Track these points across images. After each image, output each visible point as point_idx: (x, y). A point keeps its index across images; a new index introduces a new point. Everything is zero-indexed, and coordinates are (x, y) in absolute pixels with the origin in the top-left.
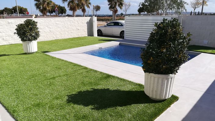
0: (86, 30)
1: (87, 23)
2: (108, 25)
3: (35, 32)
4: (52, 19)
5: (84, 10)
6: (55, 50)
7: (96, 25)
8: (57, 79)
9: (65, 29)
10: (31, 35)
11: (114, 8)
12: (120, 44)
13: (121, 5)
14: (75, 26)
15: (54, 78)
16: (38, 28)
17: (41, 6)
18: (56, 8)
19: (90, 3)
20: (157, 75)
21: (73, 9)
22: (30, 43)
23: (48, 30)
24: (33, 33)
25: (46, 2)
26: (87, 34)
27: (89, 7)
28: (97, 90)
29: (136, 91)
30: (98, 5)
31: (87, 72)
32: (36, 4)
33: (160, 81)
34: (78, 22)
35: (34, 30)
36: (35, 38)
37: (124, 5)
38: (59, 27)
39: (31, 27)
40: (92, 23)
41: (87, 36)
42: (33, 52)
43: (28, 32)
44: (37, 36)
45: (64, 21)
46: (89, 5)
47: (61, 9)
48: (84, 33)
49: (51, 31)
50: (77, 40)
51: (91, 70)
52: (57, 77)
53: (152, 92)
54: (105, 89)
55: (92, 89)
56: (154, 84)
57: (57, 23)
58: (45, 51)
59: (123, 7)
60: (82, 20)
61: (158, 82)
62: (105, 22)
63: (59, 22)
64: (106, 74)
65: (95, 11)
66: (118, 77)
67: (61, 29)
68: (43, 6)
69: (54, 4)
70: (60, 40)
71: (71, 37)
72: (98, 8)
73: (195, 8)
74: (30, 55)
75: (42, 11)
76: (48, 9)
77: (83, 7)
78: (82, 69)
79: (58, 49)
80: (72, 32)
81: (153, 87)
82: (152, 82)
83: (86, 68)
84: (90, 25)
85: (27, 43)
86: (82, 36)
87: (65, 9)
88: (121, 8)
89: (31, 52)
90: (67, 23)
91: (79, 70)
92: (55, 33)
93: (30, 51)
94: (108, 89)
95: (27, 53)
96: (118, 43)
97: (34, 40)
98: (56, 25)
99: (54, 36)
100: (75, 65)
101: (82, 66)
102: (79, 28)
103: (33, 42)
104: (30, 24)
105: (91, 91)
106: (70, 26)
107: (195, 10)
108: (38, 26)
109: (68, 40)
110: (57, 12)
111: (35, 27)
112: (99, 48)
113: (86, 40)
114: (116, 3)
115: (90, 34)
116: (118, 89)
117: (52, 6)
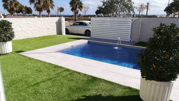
0: (55, 29)
1: (56, 23)
2: (74, 25)
3: (10, 33)
4: (23, 19)
5: (48, 11)
6: (29, 50)
7: (64, 24)
8: (41, 85)
9: (36, 28)
10: (5, 36)
11: (75, 10)
12: (88, 42)
13: (81, 7)
14: (45, 25)
15: (38, 84)
16: (12, 29)
17: (9, 7)
18: (24, 9)
19: (54, 5)
20: (159, 83)
21: (39, 10)
22: (5, 44)
23: (20, 29)
24: (8, 33)
25: (13, 3)
26: (56, 32)
27: (53, 9)
28: (89, 97)
29: (128, 96)
30: (62, 7)
31: (71, 74)
32: (4, 5)
33: (162, 89)
34: (48, 22)
35: (8, 31)
36: (10, 39)
37: (83, 8)
38: (30, 27)
39: (5, 28)
40: (60, 23)
41: (56, 34)
42: (7, 53)
43: (3, 33)
44: (12, 37)
45: (35, 21)
46: (53, 7)
47: (27, 9)
48: (54, 32)
49: (22, 30)
50: (48, 38)
51: (74, 72)
52: (41, 82)
53: (152, 99)
54: (97, 96)
55: (83, 96)
56: (155, 91)
57: (28, 22)
58: (19, 50)
59: (83, 9)
60: (52, 20)
61: (160, 90)
62: (68, 21)
63: (30, 22)
64: (91, 76)
65: (59, 12)
66: (104, 80)
67: (32, 29)
68: (11, 6)
69: (21, 5)
70: (31, 39)
71: (42, 36)
72: (62, 10)
73: (140, 11)
74: (5, 56)
75: (9, 11)
76: (15, 9)
77: (48, 8)
78: (64, 71)
79: (32, 48)
80: (42, 31)
81: (154, 94)
82: (153, 89)
83: (68, 70)
84: (59, 24)
85: (1, 44)
86: (52, 35)
87: (31, 10)
88: (81, 10)
89: (6, 53)
90: (38, 23)
91: (62, 72)
92: (26, 33)
93: (4, 52)
94: (100, 95)
95: (2, 54)
96: (86, 41)
97: (9, 41)
98: (28, 24)
99: (26, 35)
100: (56, 66)
101: (63, 68)
102: (49, 27)
103: (8, 43)
104: (4, 25)
105: (83, 99)
106: (40, 26)
107: (140, 12)
108: (12, 27)
109: (39, 39)
110: (24, 12)
111: (10, 28)
112: (71, 46)
113: (57, 39)
114: (77, 6)
115: (59, 32)
116: (110, 94)
117: (19, 7)
